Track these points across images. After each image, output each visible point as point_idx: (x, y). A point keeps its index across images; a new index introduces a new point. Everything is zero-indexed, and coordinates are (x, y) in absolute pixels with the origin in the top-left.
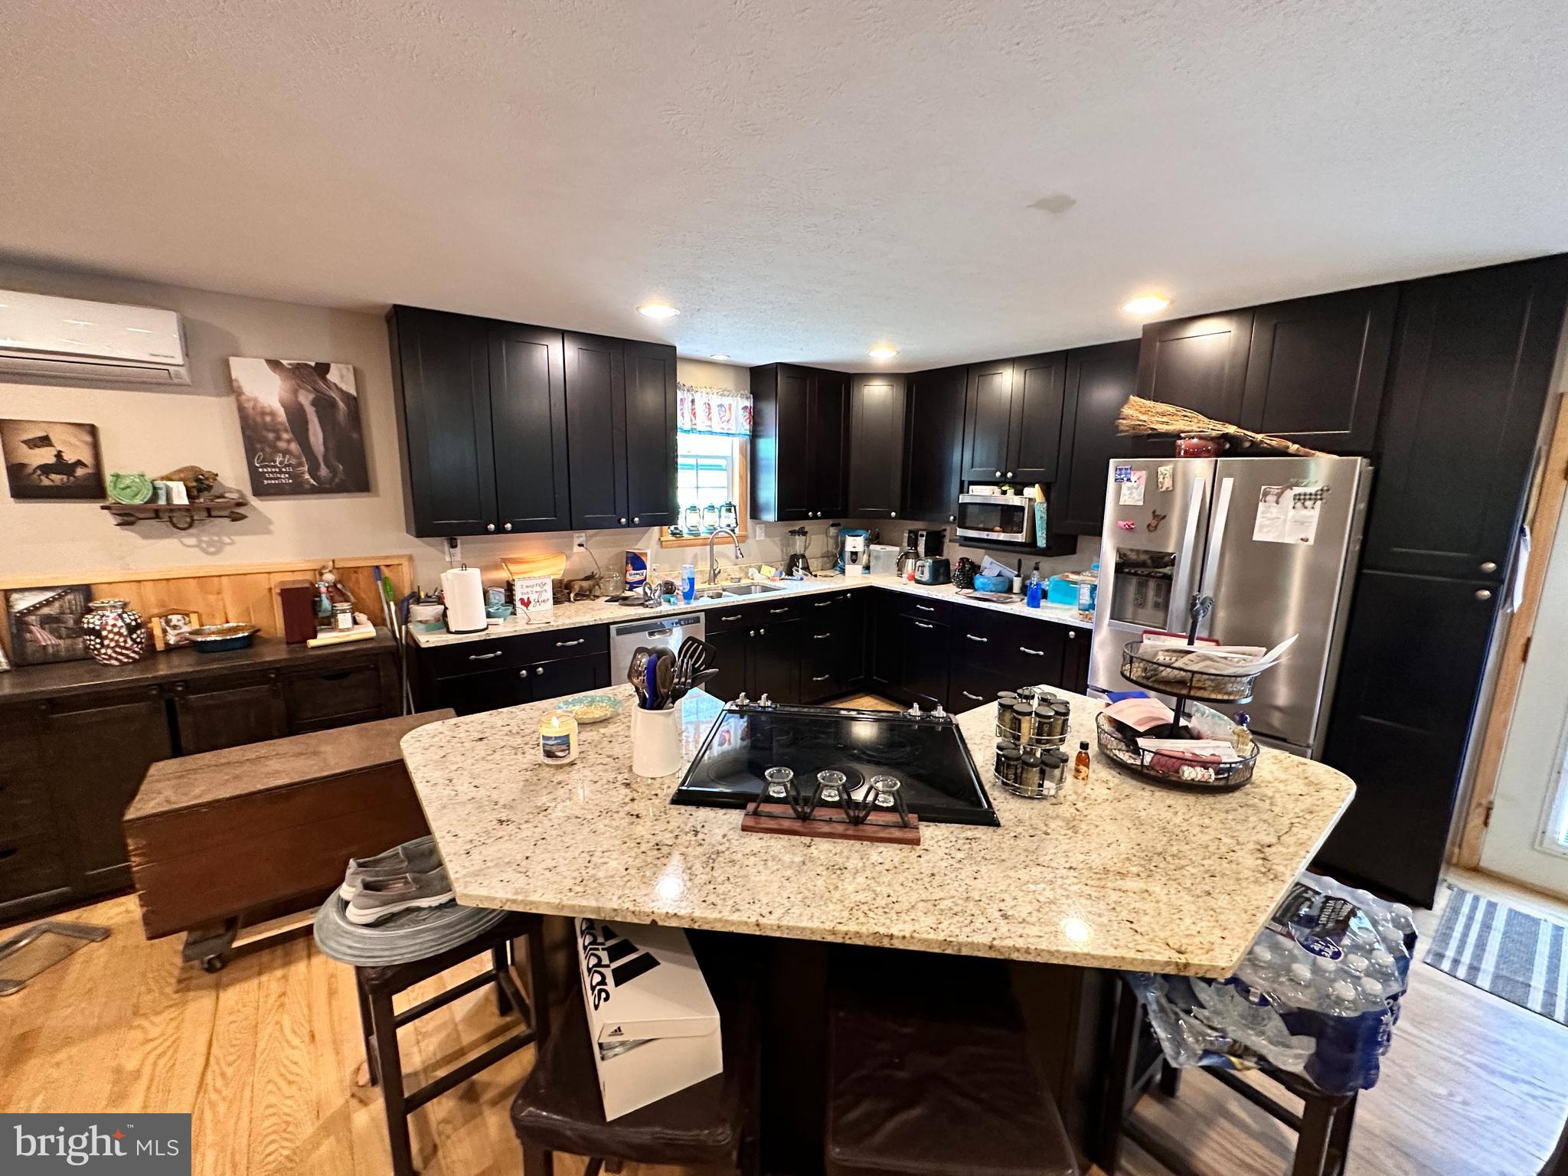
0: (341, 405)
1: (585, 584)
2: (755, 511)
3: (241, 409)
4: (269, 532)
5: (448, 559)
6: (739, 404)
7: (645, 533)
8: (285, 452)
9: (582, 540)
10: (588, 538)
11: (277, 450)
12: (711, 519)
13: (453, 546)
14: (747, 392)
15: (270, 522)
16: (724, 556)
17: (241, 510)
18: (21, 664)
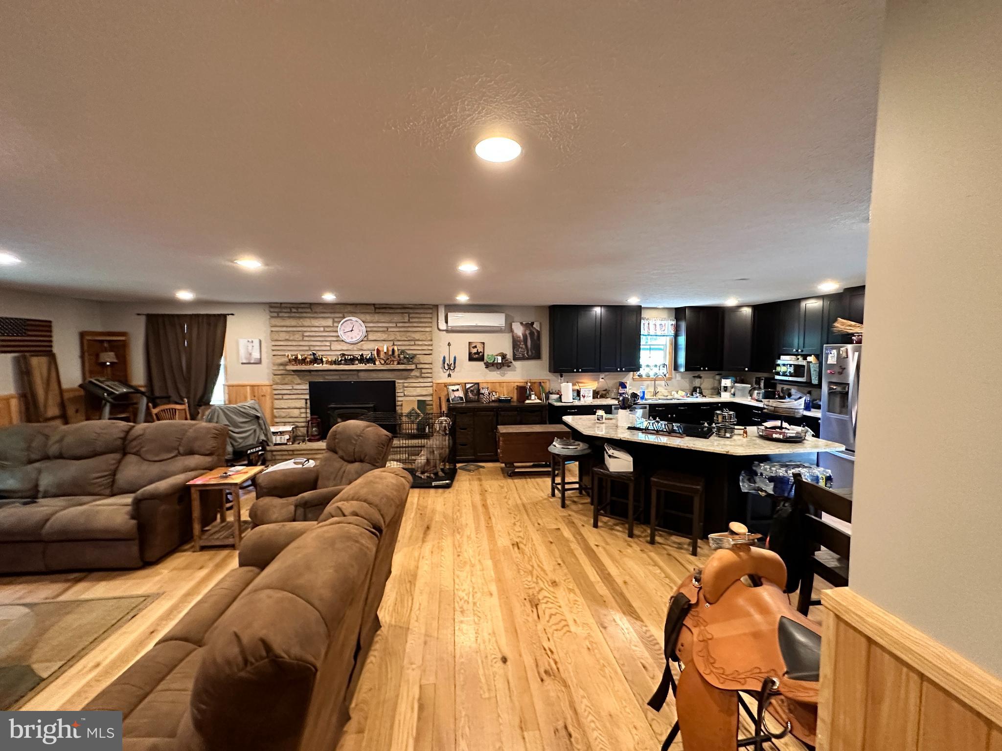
0: (536, 334)
1: (604, 392)
2: (676, 367)
3: (513, 336)
4: (515, 371)
5: (560, 381)
6: (669, 325)
7: (627, 375)
8: (522, 348)
9: (603, 377)
10: (606, 376)
11: (520, 347)
12: (656, 370)
13: (561, 376)
14: (673, 318)
15: (516, 368)
16: (660, 386)
17: (510, 364)
18: (467, 401)
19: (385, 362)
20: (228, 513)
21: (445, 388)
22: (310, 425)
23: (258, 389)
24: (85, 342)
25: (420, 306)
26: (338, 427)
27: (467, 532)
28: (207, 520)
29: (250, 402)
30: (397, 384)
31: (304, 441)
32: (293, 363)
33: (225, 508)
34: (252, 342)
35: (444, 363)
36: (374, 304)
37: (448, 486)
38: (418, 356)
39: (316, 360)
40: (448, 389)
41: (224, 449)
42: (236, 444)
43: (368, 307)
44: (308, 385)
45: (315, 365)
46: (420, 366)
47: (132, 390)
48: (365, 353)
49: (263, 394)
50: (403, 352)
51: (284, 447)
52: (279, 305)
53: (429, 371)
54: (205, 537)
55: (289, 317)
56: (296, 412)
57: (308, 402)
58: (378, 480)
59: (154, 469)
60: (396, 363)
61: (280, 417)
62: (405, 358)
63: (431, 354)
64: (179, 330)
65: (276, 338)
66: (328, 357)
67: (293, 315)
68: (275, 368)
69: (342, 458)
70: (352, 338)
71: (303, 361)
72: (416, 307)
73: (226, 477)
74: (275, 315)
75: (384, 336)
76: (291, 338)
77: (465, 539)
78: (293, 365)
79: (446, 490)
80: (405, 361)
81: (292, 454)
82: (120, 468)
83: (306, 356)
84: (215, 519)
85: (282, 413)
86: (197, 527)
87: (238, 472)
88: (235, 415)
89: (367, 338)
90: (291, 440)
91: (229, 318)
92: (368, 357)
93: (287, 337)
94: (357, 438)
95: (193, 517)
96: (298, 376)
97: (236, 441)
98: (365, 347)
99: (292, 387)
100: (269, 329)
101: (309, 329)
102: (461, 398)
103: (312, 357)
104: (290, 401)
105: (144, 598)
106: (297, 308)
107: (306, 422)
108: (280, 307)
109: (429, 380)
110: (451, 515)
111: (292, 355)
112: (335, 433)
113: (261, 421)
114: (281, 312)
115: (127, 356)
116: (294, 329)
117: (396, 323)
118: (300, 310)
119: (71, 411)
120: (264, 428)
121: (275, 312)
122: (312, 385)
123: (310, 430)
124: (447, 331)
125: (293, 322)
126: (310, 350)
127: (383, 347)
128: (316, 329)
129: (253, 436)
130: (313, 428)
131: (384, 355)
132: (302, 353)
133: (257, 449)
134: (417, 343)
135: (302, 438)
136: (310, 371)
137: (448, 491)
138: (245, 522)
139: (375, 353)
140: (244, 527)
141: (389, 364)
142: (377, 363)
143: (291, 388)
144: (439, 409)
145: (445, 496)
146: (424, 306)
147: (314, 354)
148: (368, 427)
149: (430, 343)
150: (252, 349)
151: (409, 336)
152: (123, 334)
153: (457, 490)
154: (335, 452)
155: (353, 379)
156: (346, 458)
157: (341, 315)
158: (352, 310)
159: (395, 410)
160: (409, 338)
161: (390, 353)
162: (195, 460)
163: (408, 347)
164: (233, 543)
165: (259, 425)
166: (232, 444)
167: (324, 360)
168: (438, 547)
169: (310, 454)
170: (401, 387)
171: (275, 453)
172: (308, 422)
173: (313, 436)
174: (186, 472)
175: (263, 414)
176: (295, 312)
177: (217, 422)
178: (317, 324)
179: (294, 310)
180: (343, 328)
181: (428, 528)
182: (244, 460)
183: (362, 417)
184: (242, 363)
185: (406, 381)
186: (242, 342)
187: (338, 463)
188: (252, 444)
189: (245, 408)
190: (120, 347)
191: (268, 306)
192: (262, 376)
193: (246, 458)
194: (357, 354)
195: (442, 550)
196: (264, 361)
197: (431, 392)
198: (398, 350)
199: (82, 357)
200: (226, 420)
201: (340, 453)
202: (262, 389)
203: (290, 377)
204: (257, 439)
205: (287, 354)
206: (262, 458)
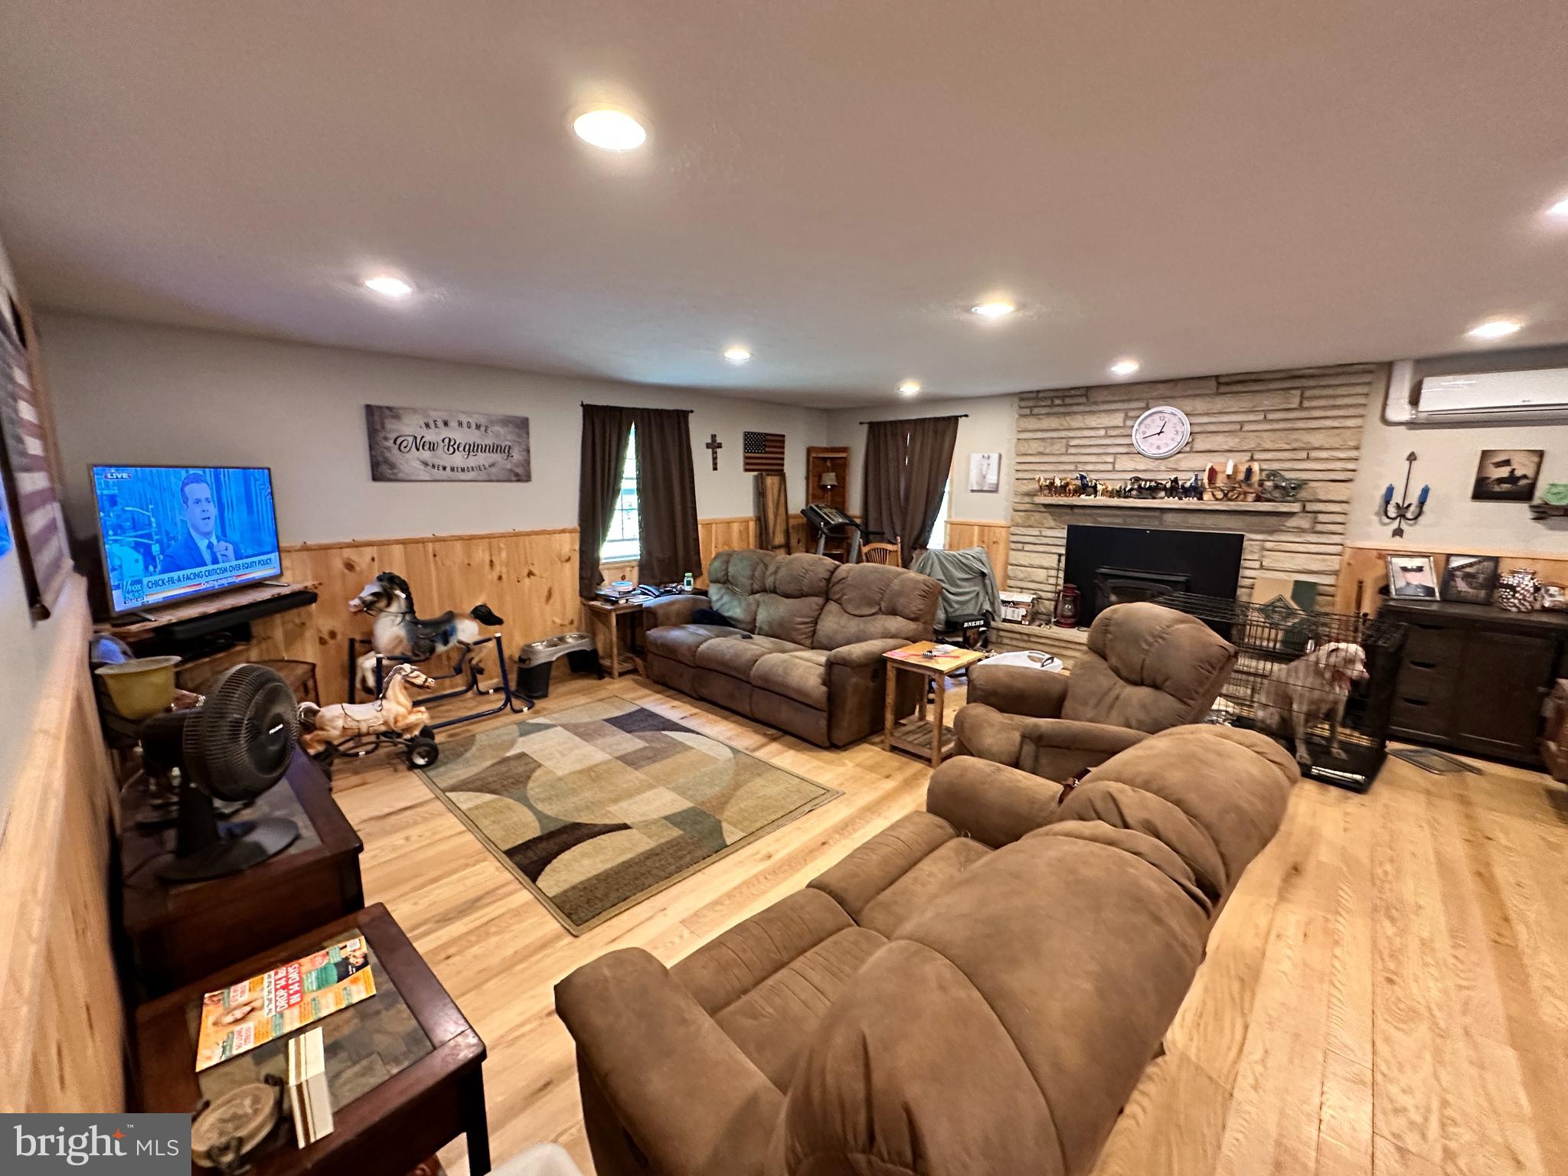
18: (1445, 599)
19: (1226, 495)
20: (930, 707)
21: (1381, 562)
22: (1061, 598)
23: (989, 532)
24: (811, 459)
25: (1340, 370)
26: (1115, 611)
27: (1420, 927)
28: (903, 711)
29: (975, 550)
30: (1246, 543)
31: (1048, 622)
32: (1046, 492)
33: (926, 700)
34: (989, 457)
35: (1387, 502)
36: (1217, 377)
37: (1358, 788)
38: (1312, 484)
39: (1085, 488)
40: (1387, 564)
41: (934, 614)
42: (950, 610)
43: (1202, 383)
44: (1066, 531)
45: (1083, 496)
46: (1310, 507)
47: (847, 521)
48: (1181, 476)
49: (995, 540)
50: (1273, 474)
51: (1016, 627)
52: (1034, 395)
53: (1339, 518)
54: (897, 734)
55: (1048, 414)
56: (1041, 574)
57: (1063, 559)
58: (1211, 757)
59: (853, 626)
60: (1251, 497)
61: (1015, 578)
62: (1276, 487)
63: (1350, 480)
64: (901, 444)
65: (1023, 450)
66: (1106, 482)
67: (1056, 409)
68: (1017, 501)
69: (1116, 671)
70: (1158, 447)
71: (1063, 489)
72: (1327, 372)
73: (931, 658)
74: (1027, 411)
75: (1231, 442)
76: (1047, 451)
77: (1414, 945)
78: (1045, 495)
79: (1351, 794)
80: (1277, 494)
81: (1025, 642)
82: (822, 616)
83: (1068, 480)
84: (913, 713)
85: (1020, 573)
86: (889, 717)
87: (946, 654)
88: (955, 567)
89: (1191, 448)
90: (1029, 618)
91: (961, 421)
92: (1188, 485)
93: (1041, 449)
94: (1151, 640)
95: (887, 704)
96: (1052, 514)
97: (952, 607)
98: (1184, 465)
99: (1040, 532)
100: (1014, 436)
101: (1078, 434)
102: (1430, 591)
103: (1079, 482)
104: (1034, 555)
105: (824, 791)
106: (1063, 398)
107: (1055, 592)
108: (1037, 399)
109: (1336, 539)
110: (1366, 861)
111: (1046, 479)
112: (1107, 623)
113: (987, 581)
114: (1035, 407)
115: (847, 478)
116: (1055, 435)
117: (1265, 412)
118: (1068, 401)
119: (793, 542)
120: (990, 591)
121: (1026, 407)
122: (1073, 531)
123: (1059, 607)
124: (1412, 425)
125: (1053, 422)
126: (1076, 471)
127: (1225, 465)
128: (1092, 433)
129: (973, 602)
130: (1065, 604)
131: (1226, 481)
132: (1063, 475)
133: (978, 623)
134: (1314, 454)
135: (1044, 617)
136: (1072, 507)
137: (1356, 799)
138: (948, 729)
139: (1205, 477)
140: (944, 738)
141: (1235, 500)
142: (1207, 496)
143: (1038, 533)
144: (1353, 605)
145: (1349, 809)
146: (1349, 369)
147: (1082, 478)
148: (1183, 621)
149: (1353, 454)
150: (988, 468)
151: (1296, 440)
152: (845, 450)
153: (1386, 806)
154: (1104, 657)
155: (1150, 525)
156: (1124, 673)
157: (1142, 405)
158: (1168, 393)
159: (1233, 594)
160: (1295, 445)
161: (1241, 476)
162: (896, 623)
163: (1288, 465)
164: (928, 756)
165: (985, 586)
166: (945, 609)
167: (1099, 487)
168: (1327, 932)
169: (1055, 649)
170: (1256, 549)
171: (1002, 633)
172: (1059, 593)
173: (1063, 617)
174: (885, 637)
175: (991, 570)
176: (1058, 405)
177: (929, 575)
178: (1094, 424)
179: (1057, 402)
180: (1143, 428)
181: (1296, 869)
182: (959, 636)
183: (1161, 599)
184: (972, 491)
185: (1270, 538)
186: (976, 458)
187: (1105, 679)
188: (972, 615)
189: (967, 558)
190: (840, 466)
191: (1016, 399)
192: (996, 511)
193: (961, 633)
194: (1165, 478)
195: (1337, 943)
196: (1003, 488)
197: (1337, 567)
198: (1261, 470)
199: (807, 478)
200: (941, 573)
201: (1113, 660)
202: (995, 533)
203: (1037, 516)
204: (978, 609)
205: (1037, 477)
206: (983, 637)
